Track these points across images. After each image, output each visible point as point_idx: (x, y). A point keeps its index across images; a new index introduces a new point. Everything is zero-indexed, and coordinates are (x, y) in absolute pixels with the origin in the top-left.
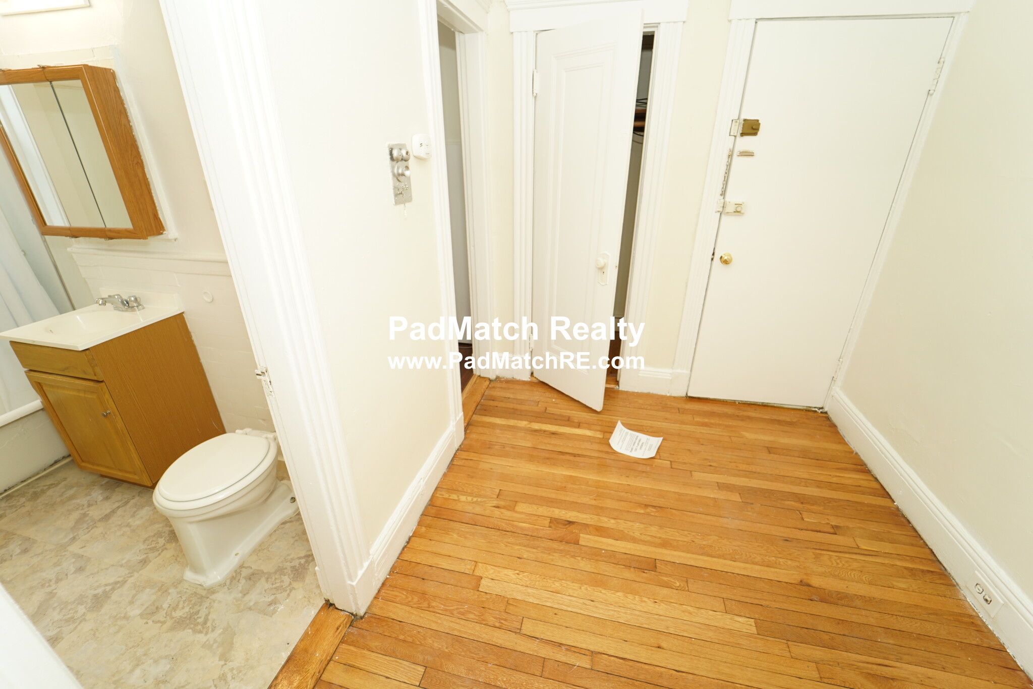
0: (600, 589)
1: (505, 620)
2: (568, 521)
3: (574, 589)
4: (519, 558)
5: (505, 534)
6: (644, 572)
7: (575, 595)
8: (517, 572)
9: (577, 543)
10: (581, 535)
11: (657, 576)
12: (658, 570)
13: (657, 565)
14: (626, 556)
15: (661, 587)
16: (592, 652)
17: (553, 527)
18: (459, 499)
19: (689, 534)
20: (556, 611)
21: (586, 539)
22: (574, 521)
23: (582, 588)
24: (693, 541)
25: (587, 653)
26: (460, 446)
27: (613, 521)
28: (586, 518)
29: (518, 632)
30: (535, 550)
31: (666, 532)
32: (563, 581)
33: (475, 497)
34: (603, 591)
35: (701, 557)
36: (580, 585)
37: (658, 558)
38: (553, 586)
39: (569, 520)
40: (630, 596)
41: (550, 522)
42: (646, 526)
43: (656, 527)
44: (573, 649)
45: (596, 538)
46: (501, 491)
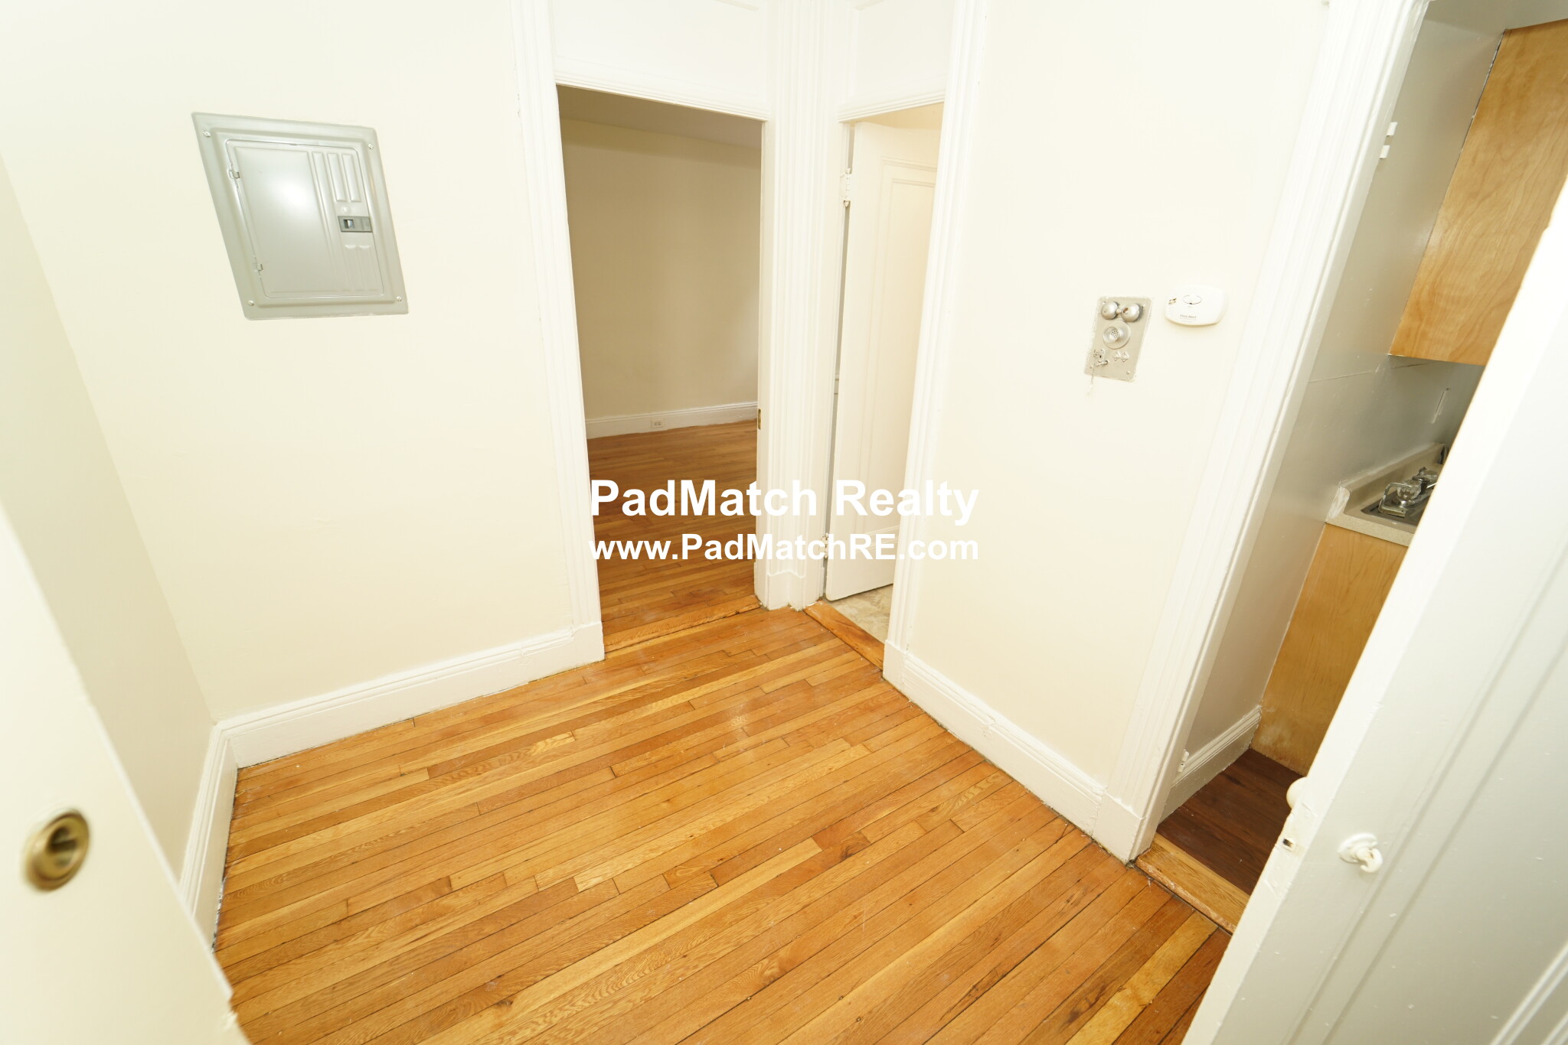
0: (751, 810)
1: (799, 736)
2: (850, 855)
3: (772, 793)
4: (847, 781)
5: (886, 791)
6: (721, 859)
7: (769, 788)
8: (833, 770)
9: (815, 837)
10: (820, 850)
11: (706, 866)
12: (708, 874)
13: (713, 881)
14: (753, 863)
15: (694, 856)
16: (719, 762)
17: (857, 835)
18: (975, 787)
19: (696, 967)
20: (770, 767)
21: (808, 850)
22: (845, 862)
23: (767, 799)
24: (685, 956)
25: (723, 759)
26: (1104, 849)
27: (805, 900)
28: (836, 877)
29: (783, 737)
30: (843, 798)
31: (728, 943)
32: (789, 791)
33: (969, 802)
34: (747, 810)
35: (664, 936)
36: (772, 799)
37: (717, 890)
38: (792, 782)
39: (851, 858)
40: (719, 824)
41: (865, 838)
42: (761, 930)
43: (745, 940)
44: (735, 754)
45: (801, 860)
46: (959, 831)
